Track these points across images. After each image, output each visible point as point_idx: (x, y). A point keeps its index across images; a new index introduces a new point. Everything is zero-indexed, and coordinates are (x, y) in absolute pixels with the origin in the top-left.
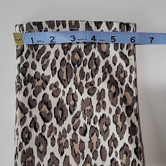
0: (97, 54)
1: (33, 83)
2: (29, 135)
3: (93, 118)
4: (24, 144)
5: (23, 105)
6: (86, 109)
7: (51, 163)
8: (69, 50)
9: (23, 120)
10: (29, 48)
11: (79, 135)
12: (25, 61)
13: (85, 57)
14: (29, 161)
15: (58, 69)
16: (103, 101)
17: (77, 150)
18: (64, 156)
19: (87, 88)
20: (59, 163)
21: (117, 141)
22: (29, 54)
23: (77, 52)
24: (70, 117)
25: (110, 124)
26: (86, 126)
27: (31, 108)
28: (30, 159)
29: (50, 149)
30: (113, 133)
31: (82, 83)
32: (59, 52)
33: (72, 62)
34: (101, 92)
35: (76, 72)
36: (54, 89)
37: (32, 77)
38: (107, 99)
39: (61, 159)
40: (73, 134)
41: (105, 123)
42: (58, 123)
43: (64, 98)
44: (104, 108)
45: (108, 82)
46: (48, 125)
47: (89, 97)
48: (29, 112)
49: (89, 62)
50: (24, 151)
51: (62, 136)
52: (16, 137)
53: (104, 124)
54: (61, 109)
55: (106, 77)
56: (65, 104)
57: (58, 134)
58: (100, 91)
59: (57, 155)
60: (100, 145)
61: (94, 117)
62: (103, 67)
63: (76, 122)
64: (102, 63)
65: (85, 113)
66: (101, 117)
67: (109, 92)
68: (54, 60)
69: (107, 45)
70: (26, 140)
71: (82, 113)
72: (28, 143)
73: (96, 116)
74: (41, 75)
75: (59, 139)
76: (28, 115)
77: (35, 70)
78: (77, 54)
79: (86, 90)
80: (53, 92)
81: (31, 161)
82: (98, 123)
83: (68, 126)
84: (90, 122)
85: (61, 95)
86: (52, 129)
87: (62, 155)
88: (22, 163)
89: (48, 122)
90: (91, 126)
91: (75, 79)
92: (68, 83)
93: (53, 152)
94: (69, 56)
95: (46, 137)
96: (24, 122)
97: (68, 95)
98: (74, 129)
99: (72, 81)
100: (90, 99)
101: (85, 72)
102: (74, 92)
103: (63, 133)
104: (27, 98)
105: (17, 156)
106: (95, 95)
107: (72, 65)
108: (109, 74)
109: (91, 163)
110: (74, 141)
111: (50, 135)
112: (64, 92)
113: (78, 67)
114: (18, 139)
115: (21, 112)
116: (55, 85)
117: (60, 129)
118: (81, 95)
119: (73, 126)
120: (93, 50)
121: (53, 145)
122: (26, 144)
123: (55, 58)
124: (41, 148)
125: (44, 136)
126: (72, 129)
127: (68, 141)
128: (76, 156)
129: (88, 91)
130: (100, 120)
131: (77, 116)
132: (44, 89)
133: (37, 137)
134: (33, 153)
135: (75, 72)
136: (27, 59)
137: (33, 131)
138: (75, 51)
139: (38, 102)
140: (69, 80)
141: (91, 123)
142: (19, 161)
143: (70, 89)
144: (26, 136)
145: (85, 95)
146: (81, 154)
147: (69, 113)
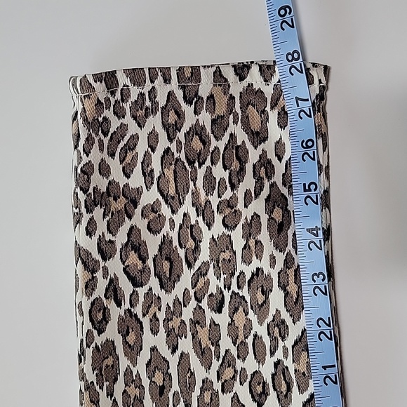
0: (242, 137)
1: (106, 205)
2: (104, 313)
3: (235, 277)
4: (95, 332)
5: (88, 254)
6: (221, 259)
7: (152, 368)
8: (180, 131)
9: (90, 286)
10: (89, 131)
11: (208, 311)
12: (85, 160)
13: (214, 143)
14: (107, 366)
15: (157, 174)
16: (256, 241)
17: (205, 342)
18: (178, 353)
19: (220, 213)
20: (168, 368)
21: (287, 326)
22: (92, 145)
23: (197, 134)
24: (187, 275)
25: (271, 291)
26: (222, 292)
27: (104, 259)
28: (110, 361)
29: (148, 340)
30: (277, 310)
31: (210, 203)
32: (157, 135)
33: (186, 157)
34: (251, 221)
35: (196, 178)
36: (152, 216)
37: (103, 193)
38: (264, 236)
39: (174, 361)
40: (195, 309)
41: (262, 286)
42: (162, 287)
43: (174, 235)
44: (259, 257)
45: (267, 200)
46: (142, 291)
47: (227, 232)
48: (101, 269)
49: (223, 155)
50: (97, 347)
51: (173, 313)
52: (80, 319)
53: (260, 289)
54: (168, 259)
55: (261, 187)
56: (176, 247)
57: (164, 308)
58: (249, 218)
59: (165, 351)
60: (253, 332)
61: (237, 274)
62: (254, 166)
63: (200, 285)
64: (253, 156)
65: (218, 265)
66: (253, 274)
67: (269, 220)
68: (146, 154)
69: (261, 116)
70: (100, 326)
71: (212, 266)
72: (104, 331)
73: (242, 273)
74: (121, 186)
75: (167, 320)
76: (99, 275)
77: (107, 178)
78: (196, 138)
79: (218, 218)
80: (149, 223)
81: (112, 366)
82: (246, 287)
83: (184, 293)
84: (231, 285)
85: (166, 229)
86: (152, 299)
87: (174, 351)
88: (93, 370)
89: (142, 285)
90: (233, 292)
91: (195, 195)
92: (181, 204)
93: (156, 347)
94: (179, 142)
95: (140, 316)
96: (93, 290)
97: (181, 227)
98: (196, 299)
99: (189, 198)
100: (229, 236)
101: (215, 178)
102: (193, 222)
103: (174, 307)
104: (95, 238)
105: (82, 357)
106: (239, 227)
107: (186, 164)
108: (269, 181)
109: (234, 367)
110: (198, 322)
111: (147, 313)
112: (172, 221)
113: (200, 167)
114: (83, 324)
115: (85, 270)
116: (152, 208)
117: (167, 299)
118: (209, 229)
119: (195, 293)
120: (232, 128)
121: (155, 331)
122: (100, 332)
123: (149, 149)
124: (131, 338)
125: (136, 315)
126: (193, 298)
127: (185, 323)
128: (202, 353)
129: (223, 221)
130: (250, 282)
131: (201, 273)
132: (130, 217)
133: (121, 318)
134: (115, 349)
135: (194, 180)
136: (88, 156)
137: (112, 305)
138: (191, 133)
139: (119, 246)
140: (183, 198)
141: (232, 287)
142: (87, 366)
143: (185, 215)
144: (100, 316)
145: (218, 229)
146: (213, 349)
147: (185, 266)
